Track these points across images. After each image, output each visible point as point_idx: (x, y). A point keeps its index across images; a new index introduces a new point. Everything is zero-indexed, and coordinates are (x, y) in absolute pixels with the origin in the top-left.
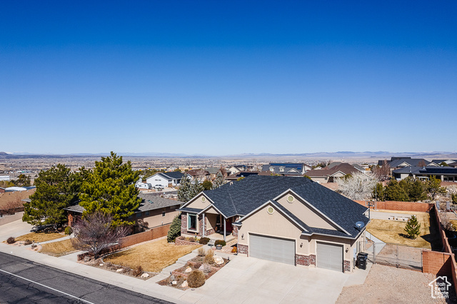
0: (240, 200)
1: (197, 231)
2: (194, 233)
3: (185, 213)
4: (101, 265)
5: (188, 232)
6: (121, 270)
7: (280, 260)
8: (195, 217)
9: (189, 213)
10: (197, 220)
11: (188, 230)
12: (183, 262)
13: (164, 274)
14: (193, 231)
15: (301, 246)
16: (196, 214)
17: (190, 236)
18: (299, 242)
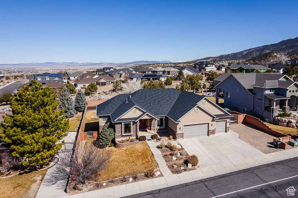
2: (129, 136)
3: (121, 123)
4: (104, 185)
5: (122, 136)
6: (131, 179)
8: (129, 124)
9: (124, 122)
10: (132, 125)
11: (123, 134)
12: (159, 156)
13: (163, 167)
14: (127, 134)
15: (212, 125)
16: (131, 122)
17: (124, 139)
18: (210, 123)
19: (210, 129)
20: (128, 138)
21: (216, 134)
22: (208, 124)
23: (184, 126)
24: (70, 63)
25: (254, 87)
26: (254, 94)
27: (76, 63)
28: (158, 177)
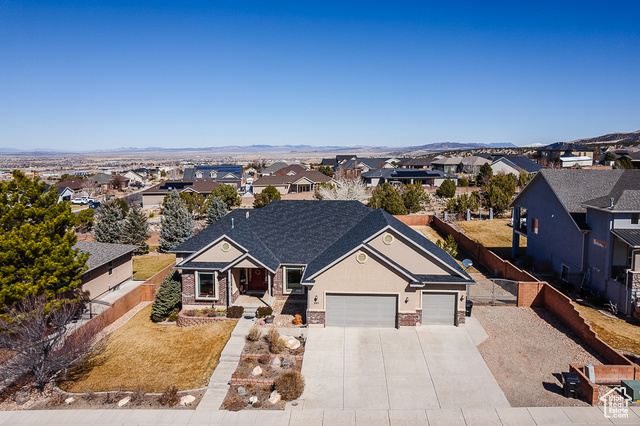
0: (275, 241)
1: (217, 298)
2: (212, 301)
3: (192, 272)
4: (68, 401)
5: (197, 301)
6: (125, 401)
7: (373, 324)
8: (211, 277)
9: (199, 271)
10: (216, 280)
11: (198, 298)
12: (233, 358)
13: (217, 388)
14: (207, 298)
15: (406, 302)
16: (213, 271)
17: (201, 307)
18: (403, 296)
19: (399, 311)
20: (209, 307)
21: (418, 327)
22: (397, 296)
23: (327, 294)
24: (297, 147)
25: (588, 208)
26: (589, 228)
27: (309, 147)
28: (183, 408)
